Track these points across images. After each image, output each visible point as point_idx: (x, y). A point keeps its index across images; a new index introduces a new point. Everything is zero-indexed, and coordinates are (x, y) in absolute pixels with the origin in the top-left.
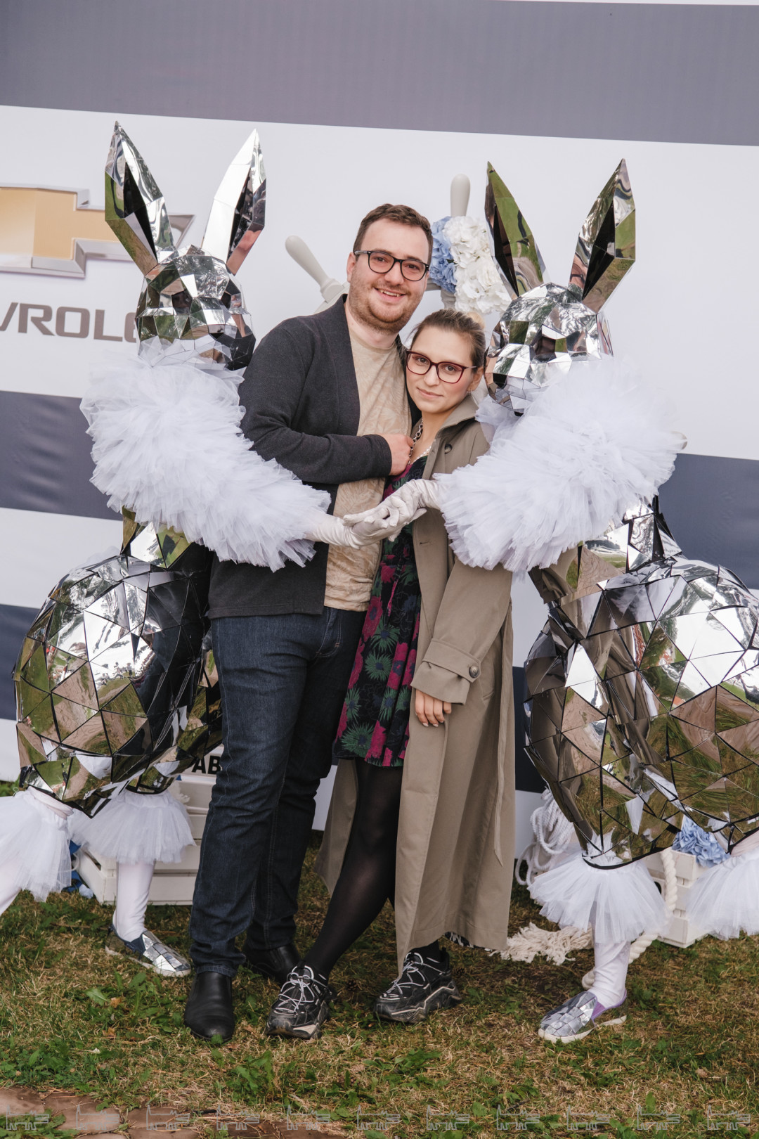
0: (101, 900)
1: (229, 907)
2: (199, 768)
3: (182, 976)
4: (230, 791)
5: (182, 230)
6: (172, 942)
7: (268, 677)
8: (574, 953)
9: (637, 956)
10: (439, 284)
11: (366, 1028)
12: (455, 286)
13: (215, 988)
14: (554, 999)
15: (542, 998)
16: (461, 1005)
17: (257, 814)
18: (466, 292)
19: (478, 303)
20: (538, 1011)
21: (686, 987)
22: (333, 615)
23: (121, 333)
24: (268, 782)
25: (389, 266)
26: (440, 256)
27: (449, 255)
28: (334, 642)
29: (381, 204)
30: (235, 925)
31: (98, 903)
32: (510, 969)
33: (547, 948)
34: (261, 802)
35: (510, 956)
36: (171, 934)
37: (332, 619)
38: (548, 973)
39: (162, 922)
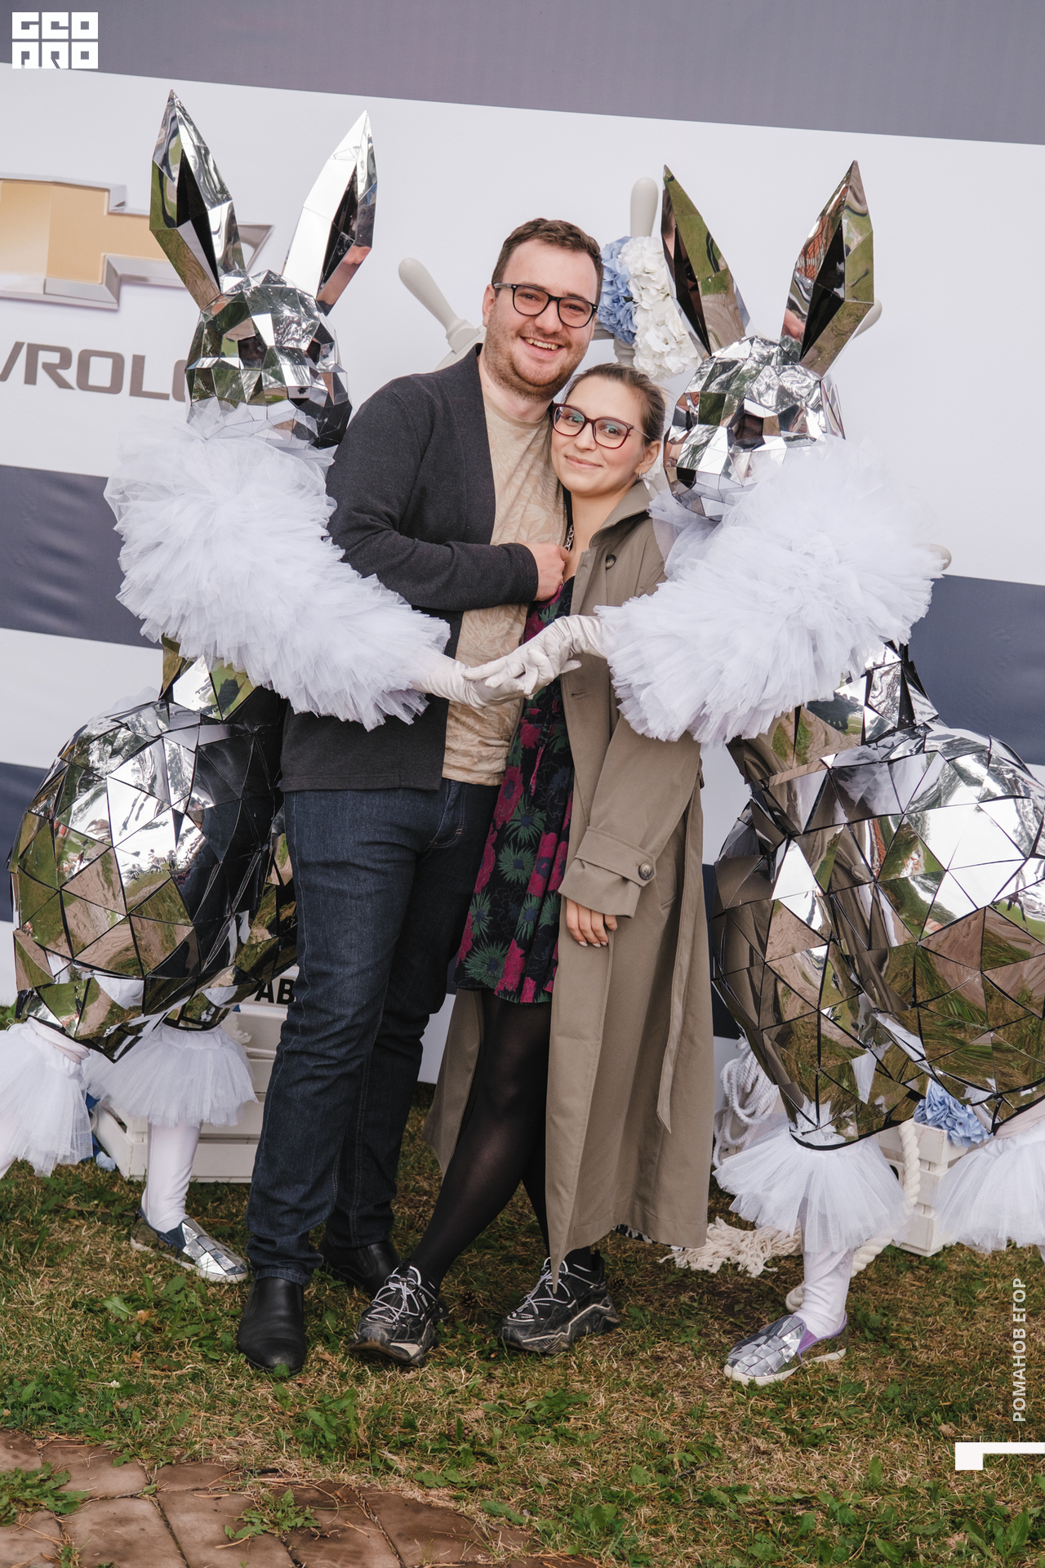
0: (125, 1174)
1: (302, 1189)
2: (265, 995)
3: (235, 1281)
4: (306, 1031)
5: (256, 246)
6: (222, 1234)
7: (363, 875)
8: (776, 1260)
9: (863, 1267)
10: (611, 331)
11: (488, 1359)
12: (634, 334)
13: (281, 1300)
14: (747, 1324)
15: (731, 1323)
16: (619, 1330)
17: (343, 1062)
18: (650, 343)
19: (667, 359)
20: (725, 1340)
21: (929, 1311)
22: (454, 789)
23: (168, 389)
24: (360, 1020)
25: (542, 305)
26: (614, 292)
27: (627, 290)
28: (454, 827)
29: (532, 218)
30: (310, 1213)
31: (122, 1178)
32: (688, 1281)
33: (739, 1253)
34: (349, 1047)
35: (688, 1263)
36: (222, 1223)
37: (453, 796)
38: (740, 1288)
39: (209, 1206)
